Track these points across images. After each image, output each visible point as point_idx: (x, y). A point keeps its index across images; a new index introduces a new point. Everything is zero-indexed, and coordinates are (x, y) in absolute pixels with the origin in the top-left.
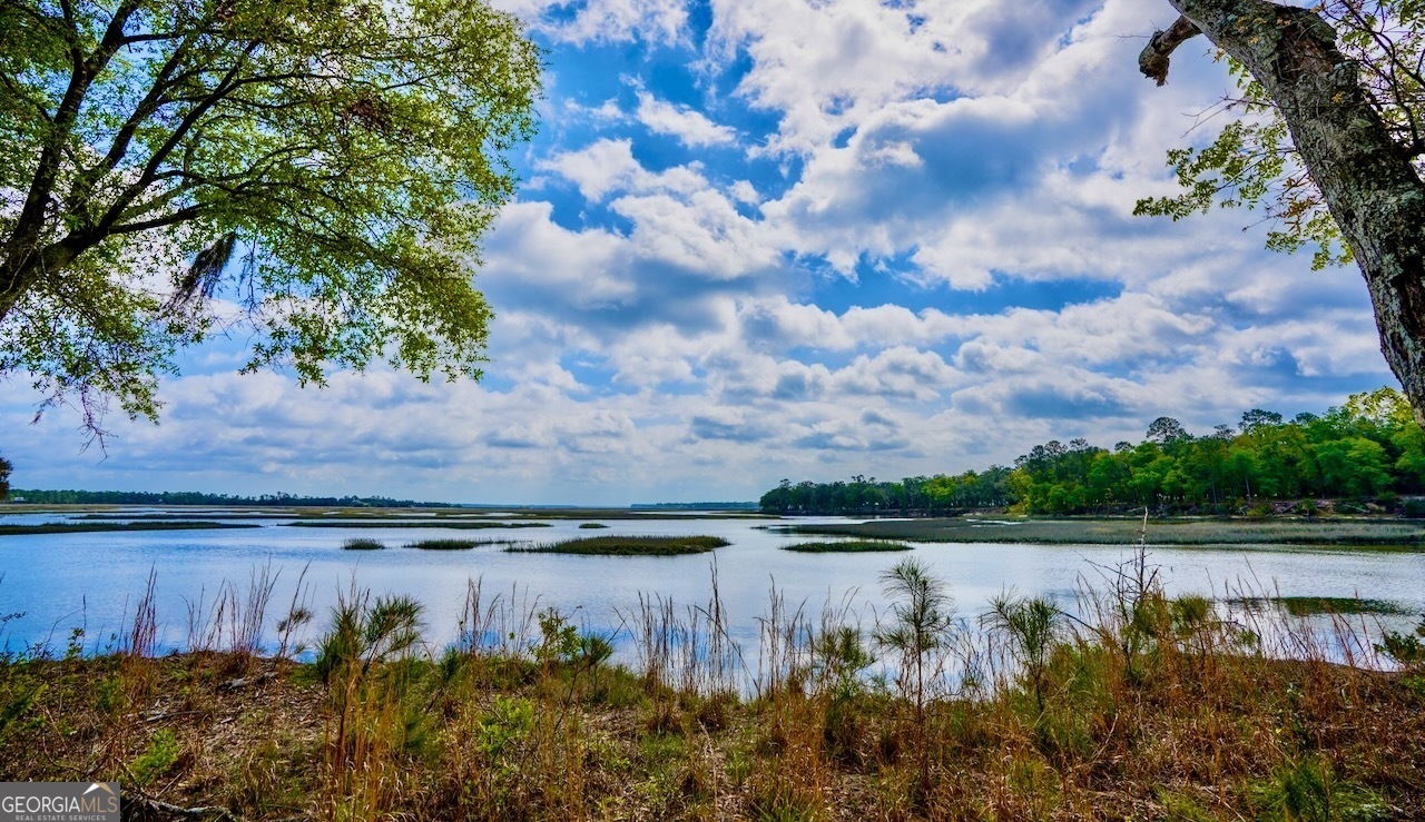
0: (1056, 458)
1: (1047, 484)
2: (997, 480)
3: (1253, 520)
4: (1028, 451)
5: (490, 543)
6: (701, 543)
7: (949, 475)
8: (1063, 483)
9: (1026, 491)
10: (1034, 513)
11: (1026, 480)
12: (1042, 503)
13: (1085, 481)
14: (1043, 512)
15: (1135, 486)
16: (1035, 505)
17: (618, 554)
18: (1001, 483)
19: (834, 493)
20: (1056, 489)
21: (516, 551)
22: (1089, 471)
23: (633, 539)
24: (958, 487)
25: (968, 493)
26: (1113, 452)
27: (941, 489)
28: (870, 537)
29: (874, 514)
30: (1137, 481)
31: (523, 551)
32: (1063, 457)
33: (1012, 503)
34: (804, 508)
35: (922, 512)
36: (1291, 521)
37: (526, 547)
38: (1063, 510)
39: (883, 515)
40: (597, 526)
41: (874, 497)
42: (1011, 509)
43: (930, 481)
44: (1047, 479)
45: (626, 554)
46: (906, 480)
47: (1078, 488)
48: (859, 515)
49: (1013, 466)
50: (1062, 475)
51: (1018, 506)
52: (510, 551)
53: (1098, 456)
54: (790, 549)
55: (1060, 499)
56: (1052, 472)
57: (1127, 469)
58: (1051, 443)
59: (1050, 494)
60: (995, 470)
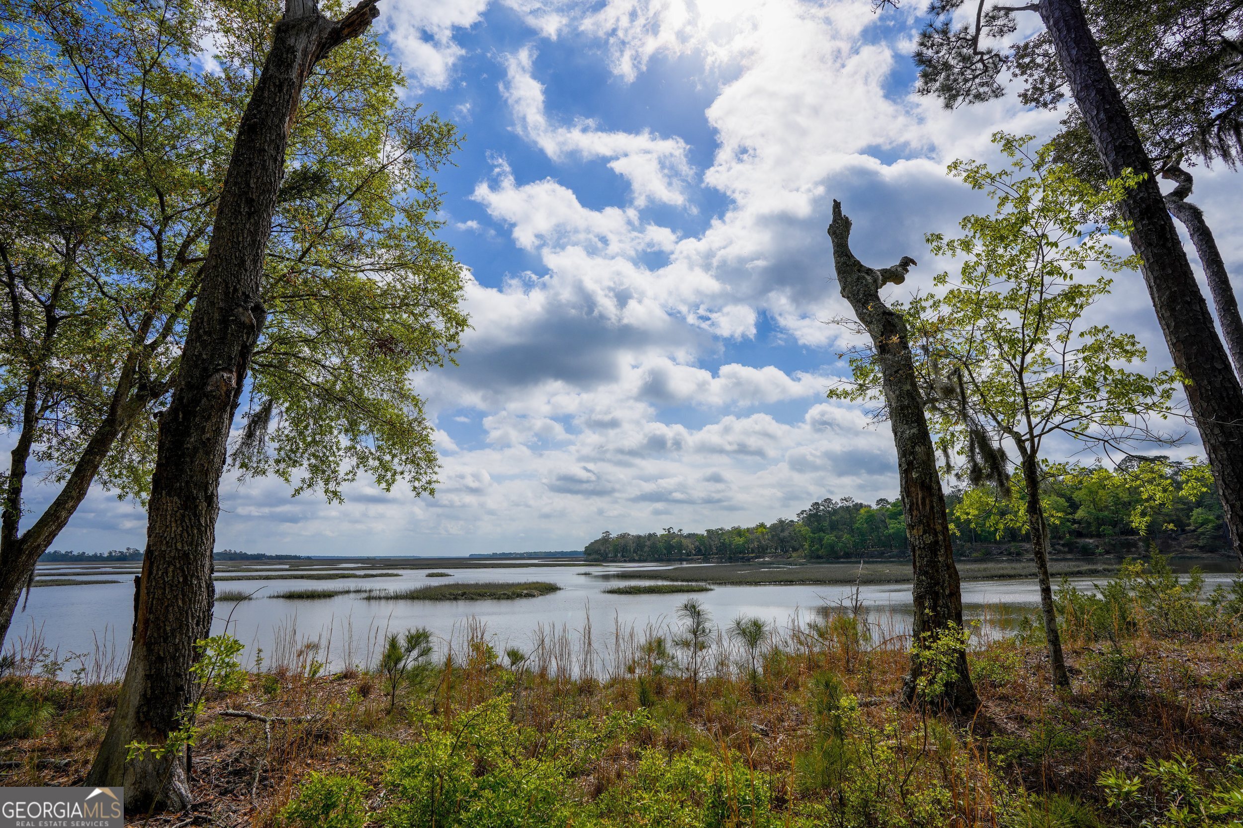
0: (829, 512)
1: (822, 534)
2: (783, 531)
3: (976, 561)
4: (807, 506)
5: (348, 592)
6: (536, 588)
7: (744, 526)
8: (835, 533)
9: (805, 539)
10: (812, 558)
11: (805, 530)
12: (818, 550)
13: (852, 531)
14: (819, 557)
15: (890, 535)
16: (813, 552)
17: (466, 599)
18: (786, 534)
19: (648, 543)
20: (829, 538)
21: (375, 598)
22: (855, 523)
23: (477, 586)
24: (751, 537)
25: (759, 541)
26: (874, 507)
27: (737, 539)
28: (677, 580)
29: (681, 560)
30: (891, 531)
31: (380, 598)
32: (835, 512)
33: (795, 550)
34: (623, 556)
35: (721, 558)
36: (1003, 561)
37: (383, 594)
38: (834, 555)
39: (688, 561)
40: (442, 575)
41: (680, 546)
42: (794, 555)
43: (729, 531)
44: (821, 530)
45: (472, 599)
46: (708, 531)
47: (846, 537)
48: (669, 561)
49: (796, 519)
50: (834, 527)
51: (800, 552)
52: (369, 599)
53: (862, 511)
54: (612, 592)
55: (832, 547)
56: (826, 524)
57: (884, 521)
58: (825, 500)
59: (824, 542)
60: (781, 522)
